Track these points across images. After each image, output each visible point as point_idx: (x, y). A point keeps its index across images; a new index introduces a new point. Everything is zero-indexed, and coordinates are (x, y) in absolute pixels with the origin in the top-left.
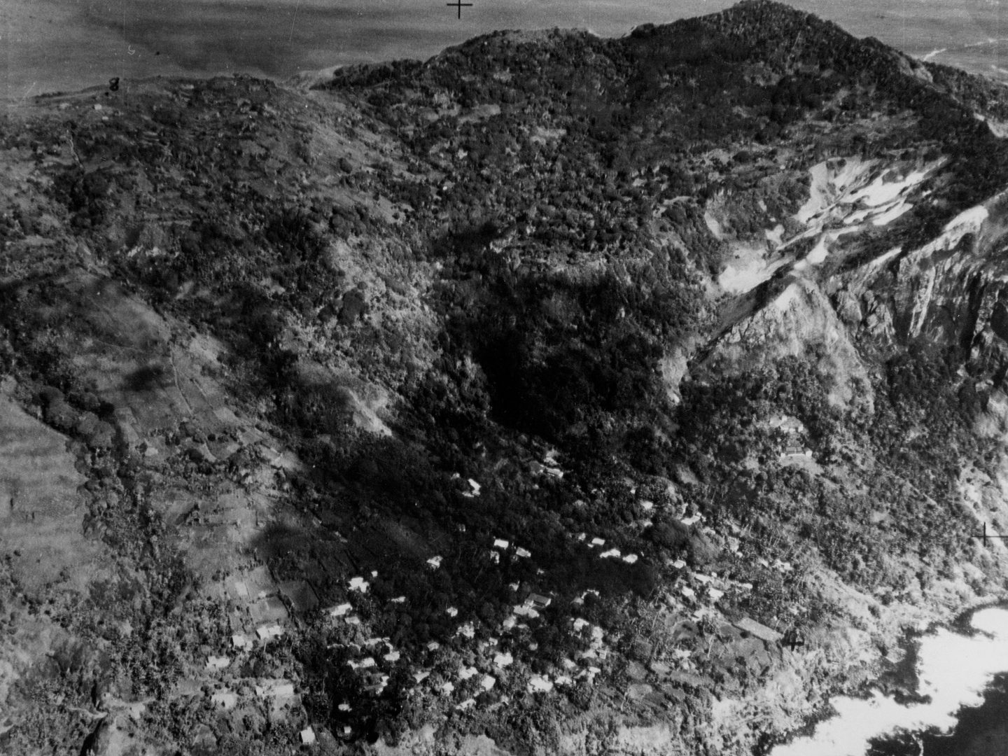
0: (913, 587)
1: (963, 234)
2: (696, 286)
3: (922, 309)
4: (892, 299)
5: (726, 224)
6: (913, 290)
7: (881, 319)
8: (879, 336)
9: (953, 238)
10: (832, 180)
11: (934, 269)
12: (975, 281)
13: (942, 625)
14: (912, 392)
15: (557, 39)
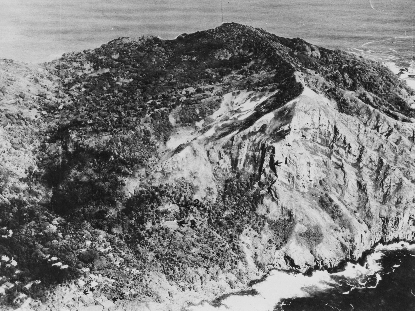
0: (197, 283)
1: (262, 125)
2: (154, 146)
3: (242, 157)
4: (230, 153)
5: (178, 119)
6: (239, 149)
7: (225, 161)
8: (224, 169)
9: (258, 127)
10: (233, 100)
11: (248, 140)
12: (263, 145)
13: (207, 301)
14: (233, 194)
15: (142, 41)
